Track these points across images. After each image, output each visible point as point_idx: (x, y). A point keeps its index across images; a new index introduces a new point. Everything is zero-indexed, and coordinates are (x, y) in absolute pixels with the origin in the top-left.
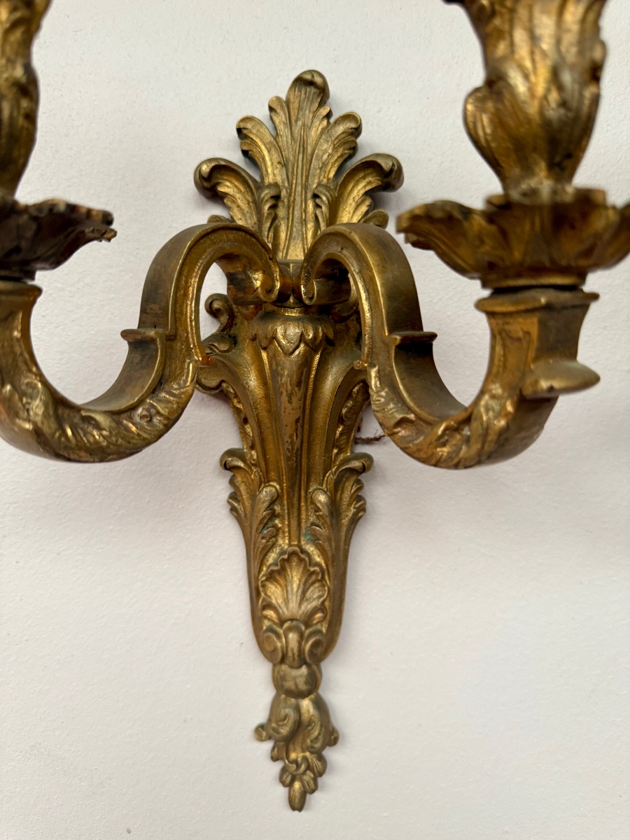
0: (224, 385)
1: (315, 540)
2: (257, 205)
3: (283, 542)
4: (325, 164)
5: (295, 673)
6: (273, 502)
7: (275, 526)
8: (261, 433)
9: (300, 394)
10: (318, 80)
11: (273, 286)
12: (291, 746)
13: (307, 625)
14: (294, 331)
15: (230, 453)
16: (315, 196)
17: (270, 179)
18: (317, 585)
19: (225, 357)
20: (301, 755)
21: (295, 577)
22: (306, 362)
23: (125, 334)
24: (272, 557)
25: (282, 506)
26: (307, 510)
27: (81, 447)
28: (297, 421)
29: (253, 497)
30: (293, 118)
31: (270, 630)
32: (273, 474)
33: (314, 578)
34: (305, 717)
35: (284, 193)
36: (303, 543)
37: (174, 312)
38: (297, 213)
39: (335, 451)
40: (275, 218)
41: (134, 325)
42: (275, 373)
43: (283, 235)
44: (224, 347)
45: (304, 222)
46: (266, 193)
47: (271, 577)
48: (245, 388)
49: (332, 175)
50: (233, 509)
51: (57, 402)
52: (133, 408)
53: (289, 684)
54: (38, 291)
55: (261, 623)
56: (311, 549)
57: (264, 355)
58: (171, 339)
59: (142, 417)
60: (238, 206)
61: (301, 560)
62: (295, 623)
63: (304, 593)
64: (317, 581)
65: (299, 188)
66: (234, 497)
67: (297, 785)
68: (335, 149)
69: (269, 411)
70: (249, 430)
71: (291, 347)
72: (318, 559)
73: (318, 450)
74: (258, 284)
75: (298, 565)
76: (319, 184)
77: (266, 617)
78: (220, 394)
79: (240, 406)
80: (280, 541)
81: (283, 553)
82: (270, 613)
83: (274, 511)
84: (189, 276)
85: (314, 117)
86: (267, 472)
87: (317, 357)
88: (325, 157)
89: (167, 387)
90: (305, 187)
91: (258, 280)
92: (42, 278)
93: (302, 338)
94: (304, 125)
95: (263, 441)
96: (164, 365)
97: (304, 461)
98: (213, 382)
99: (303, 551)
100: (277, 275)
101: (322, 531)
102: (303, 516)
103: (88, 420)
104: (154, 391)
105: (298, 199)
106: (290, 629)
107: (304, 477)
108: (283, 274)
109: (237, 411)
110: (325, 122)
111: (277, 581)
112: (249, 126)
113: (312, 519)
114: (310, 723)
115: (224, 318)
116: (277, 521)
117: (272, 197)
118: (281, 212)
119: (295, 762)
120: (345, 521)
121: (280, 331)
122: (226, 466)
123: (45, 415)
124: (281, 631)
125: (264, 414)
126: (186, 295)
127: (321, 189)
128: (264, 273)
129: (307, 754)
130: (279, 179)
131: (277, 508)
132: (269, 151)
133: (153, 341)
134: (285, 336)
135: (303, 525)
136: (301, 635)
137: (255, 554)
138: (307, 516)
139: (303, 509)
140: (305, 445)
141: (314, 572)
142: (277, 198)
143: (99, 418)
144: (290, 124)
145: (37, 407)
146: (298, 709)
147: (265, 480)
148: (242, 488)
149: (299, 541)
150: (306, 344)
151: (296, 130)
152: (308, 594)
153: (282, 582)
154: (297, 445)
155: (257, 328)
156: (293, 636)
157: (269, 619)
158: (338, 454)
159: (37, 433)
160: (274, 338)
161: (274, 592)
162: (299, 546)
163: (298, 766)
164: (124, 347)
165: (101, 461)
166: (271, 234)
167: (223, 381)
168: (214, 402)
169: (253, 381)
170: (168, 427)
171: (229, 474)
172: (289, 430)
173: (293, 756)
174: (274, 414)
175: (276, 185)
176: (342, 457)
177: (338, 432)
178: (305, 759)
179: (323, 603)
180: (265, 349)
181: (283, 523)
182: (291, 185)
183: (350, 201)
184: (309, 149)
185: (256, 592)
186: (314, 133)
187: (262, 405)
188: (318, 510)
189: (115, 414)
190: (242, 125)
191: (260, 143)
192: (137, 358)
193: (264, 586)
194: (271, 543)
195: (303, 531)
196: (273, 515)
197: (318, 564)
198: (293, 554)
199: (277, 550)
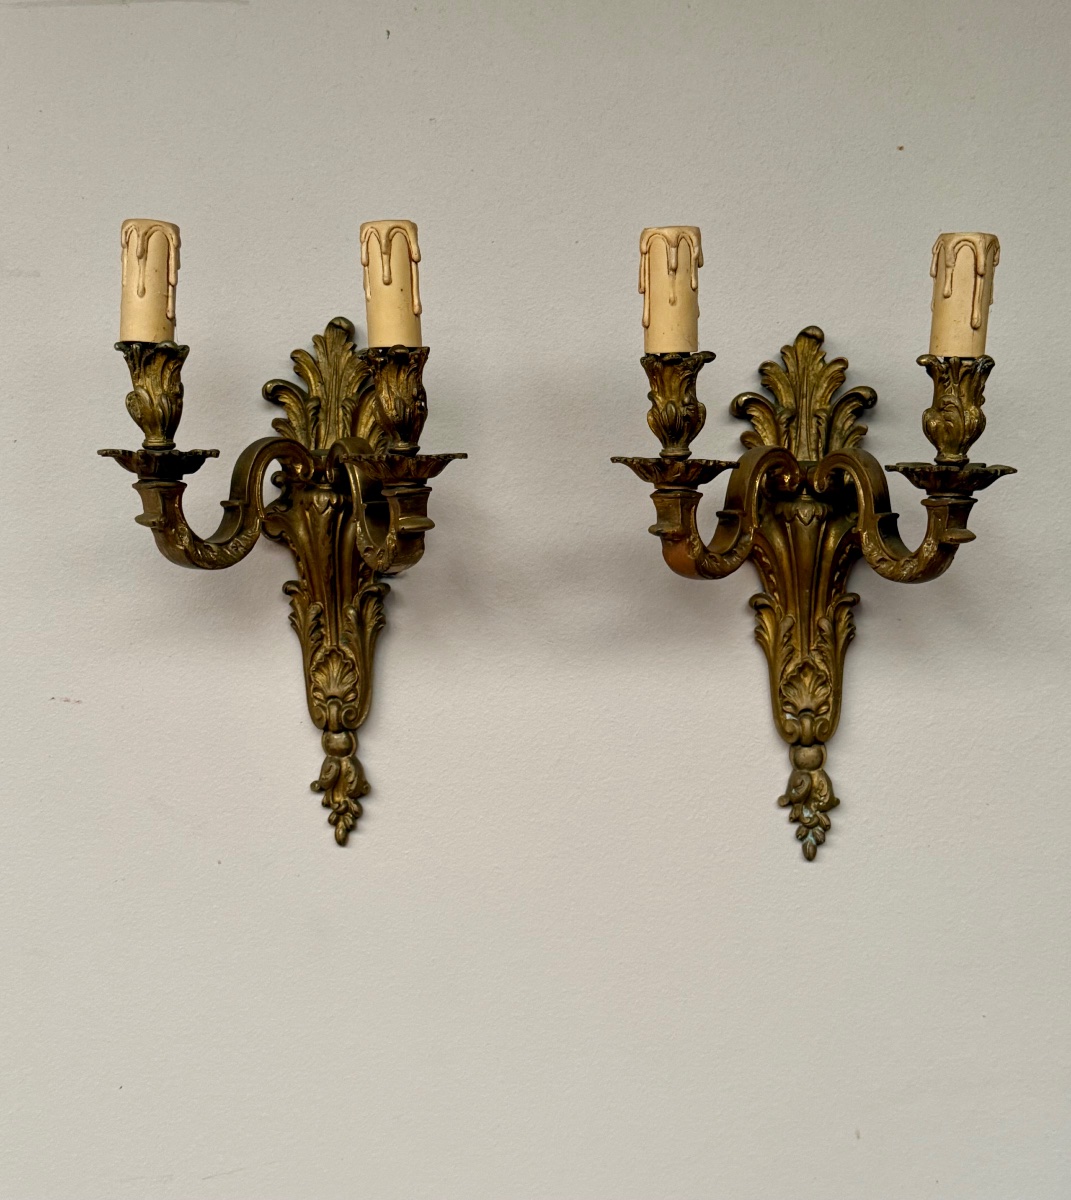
0: (284, 534)
1: (348, 643)
2: (304, 412)
3: (327, 644)
4: (350, 384)
5: (336, 737)
6: (318, 616)
7: (321, 633)
8: (308, 567)
9: (329, 540)
10: (344, 325)
11: (309, 471)
12: (336, 793)
13: (344, 702)
14: (324, 498)
15: (289, 583)
16: (344, 407)
17: (314, 394)
18: (350, 674)
19: (284, 515)
20: (342, 800)
21: (335, 668)
22: (333, 518)
23: (223, 503)
24: (319, 655)
25: (325, 618)
26: (342, 622)
27: (204, 560)
28: (329, 557)
29: (305, 613)
30: (329, 350)
31: (319, 705)
32: (318, 596)
33: (347, 668)
34: (344, 768)
35: (323, 403)
36: (340, 644)
37: (249, 491)
38: (332, 417)
39: (361, 580)
40: (317, 420)
41: (227, 498)
42: (314, 526)
43: (323, 432)
44: (283, 508)
45: (337, 423)
46: (312, 405)
47: (318, 669)
48: (296, 536)
49: (355, 391)
50: (293, 624)
51: (194, 538)
52: (229, 542)
53: (333, 745)
54: (185, 485)
55: (312, 701)
56: (346, 649)
57: (307, 514)
58: (247, 506)
59: (233, 547)
60: (293, 412)
61: (339, 655)
62: (336, 700)
63: (342, 678)
64: (350, 671)
65: (334, 400)
66: (293, 615)
67: (341, 824)
68: (357, 373)
69: (312, 551)
70: (301, 565)
71: (321, 508)
72: (352, 656)
73: (347, 578)
74: (299, 471)
75: (337, 660)
76: (347, 399)
77: (315, 697)
78: (281, 541)
79: (295, 549)
80: (325, 644)
81: (326, 651)
82: (319, 695)
83: (319, 622)
84: (257, 470)
85: (343, 349)
86: (314, 594)
87: (341, 515)
88: (350, 378)
89: (245, 532)
90: (338, 399)
91: (299, 469)
92: (186, 478)
93: (329, 503)
94: (336, 355)
95: (310, 572)
96: (243, 520)
97: (338, 586)
98: (276, 533)
99: (339, 649)
100: (312, 464)
101: (354, 636)
102: (340, 626)
103: (208, 547)
104: (238, 534)
105: (333, 407)
106: (332, 703)
107: (338, 597)
108: (316, 464)
109: (293, 552)
110: (350, 354)
111: (322, 672)
112: (298, 356)
113: (346, 628)
114: (348, 773)
115: (284, 488)
116: (322, 630)
117: (314, 408)
118: (321, 416)
119: (339, 803)
120: (369, 630)
121: (315, 498)
122: (287, 592)
123: (190, 543)
124: (325, 705)
125: (309, 554)
126: (255, 481)
127: (347, 403)
128: (303, 464)
129: (347, 799)
130: (320, 394)
131: (322, 620)
132: (313, 374)
133: (237, 507)
134: (318, 501)
135: (340, 632)
136: (340, 709)
137: (308, 654)
138: (343, 626)
139: (340, 621)
140: (337, 575)
141: (346, 664)
142: (317, 409)
143: (212, 546)
144: (326, 354)
145: (186, 540)
146: (339, 763)
147: (313, 601)
148: (299, 608)
149: (337, 642)
150: (332, 506)
151: (331, 357)
152: (345, 680)
153: (326, 671)
154: (331, 573)
155: (302, 496)
156: (334, 710)
157: (319, 699)
158: (362, 583)
159: (186, 551)
160: (312, 503)
161: (320, 678)
162: (337, 646)
163: (340, 805)
164: (221, 511)
165: (213, 569)
166: (314, 432)
167: (283, 532)
168: (279, 547)
169: (301, 532)
170: (246, 554)
171: (290, 598)
172: (324, 564)
173: (337, 799)
174: (315, 553)
175: (318, 399)
176: (367, 584)
177: (361, 568)
178: (345, 802)
179: (355, 685)
180: (308, 510)
181: (326, 630)
182: (328, 397)
183: (368, 409)
184: (341, 372)
185: (309, 681)
186: (343, 361)
187: (307, 547)
188: (349, 620)
189: (219, 545)
190: (295, 356)
191: (307, 368)
192: (229, 516)
193: (314, 675)
194: (317, 644)
195: (340, 637)
196: (319, 626)
197: (351, 659)
198: (333, 651)
199: (323, 650)
